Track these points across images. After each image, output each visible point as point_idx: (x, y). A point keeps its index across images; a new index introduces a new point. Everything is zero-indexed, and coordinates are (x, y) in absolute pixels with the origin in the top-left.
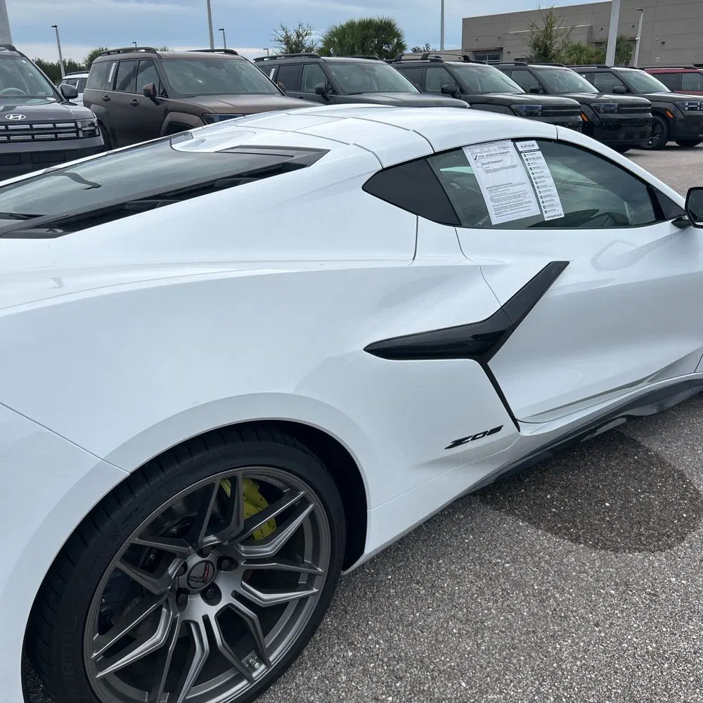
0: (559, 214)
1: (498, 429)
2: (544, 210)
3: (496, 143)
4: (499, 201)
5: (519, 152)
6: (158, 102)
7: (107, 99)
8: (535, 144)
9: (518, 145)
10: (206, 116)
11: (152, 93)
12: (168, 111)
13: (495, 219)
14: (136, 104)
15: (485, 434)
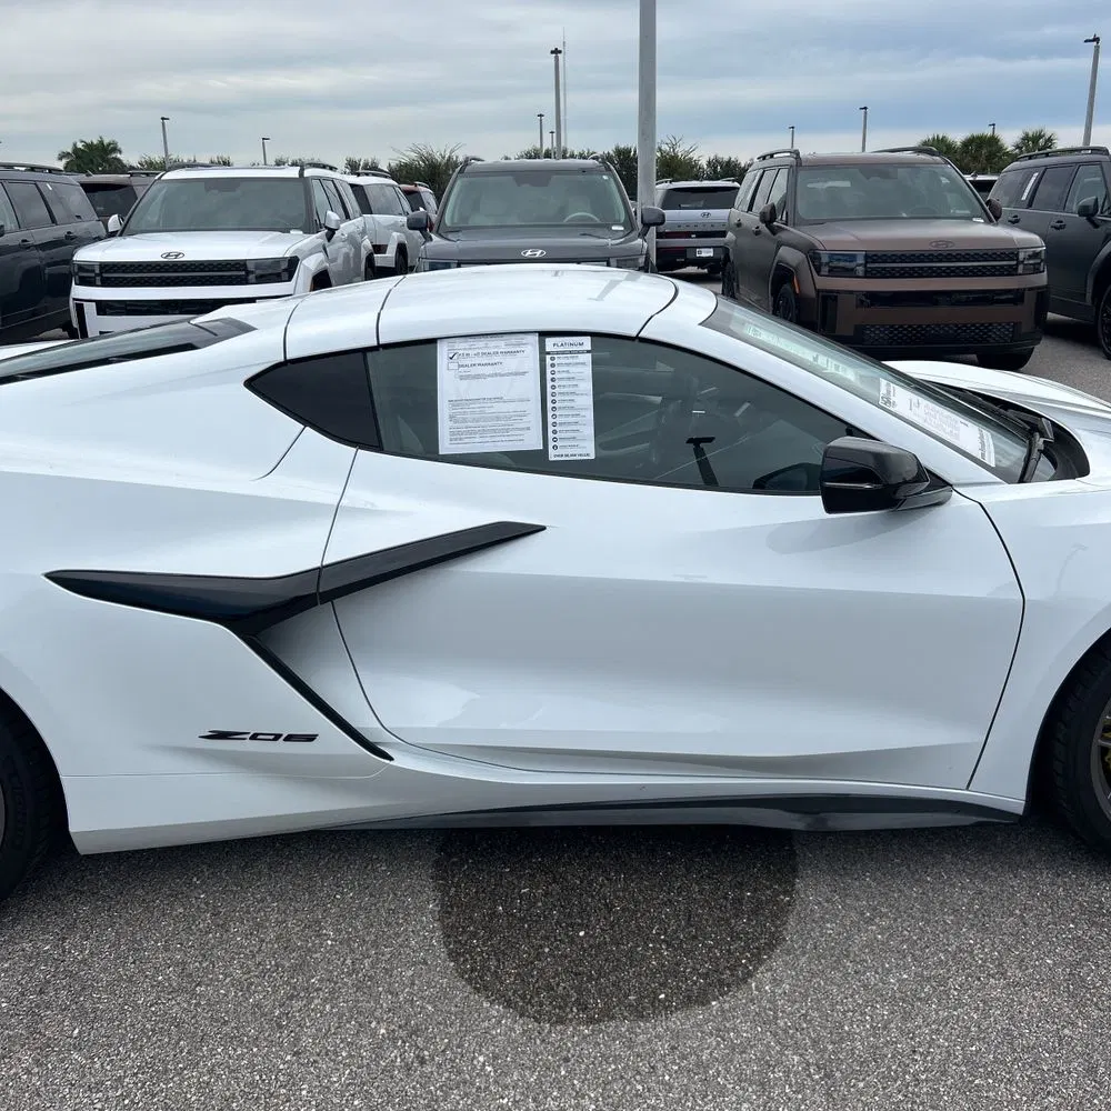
0: (584, 452)
1: (310, 738)
2: (551, 444)
3: (506, 337)
4: (465, 421)
5: (543, 352)
6: (774, 231)
7: (739, 225)
8: (587, 342)
9: (550, 343)
10: (812, 254)
11: (769, 217)
12: (780, 245)
13: (445, 447)
14: (758, 233)
15: (277, 737)
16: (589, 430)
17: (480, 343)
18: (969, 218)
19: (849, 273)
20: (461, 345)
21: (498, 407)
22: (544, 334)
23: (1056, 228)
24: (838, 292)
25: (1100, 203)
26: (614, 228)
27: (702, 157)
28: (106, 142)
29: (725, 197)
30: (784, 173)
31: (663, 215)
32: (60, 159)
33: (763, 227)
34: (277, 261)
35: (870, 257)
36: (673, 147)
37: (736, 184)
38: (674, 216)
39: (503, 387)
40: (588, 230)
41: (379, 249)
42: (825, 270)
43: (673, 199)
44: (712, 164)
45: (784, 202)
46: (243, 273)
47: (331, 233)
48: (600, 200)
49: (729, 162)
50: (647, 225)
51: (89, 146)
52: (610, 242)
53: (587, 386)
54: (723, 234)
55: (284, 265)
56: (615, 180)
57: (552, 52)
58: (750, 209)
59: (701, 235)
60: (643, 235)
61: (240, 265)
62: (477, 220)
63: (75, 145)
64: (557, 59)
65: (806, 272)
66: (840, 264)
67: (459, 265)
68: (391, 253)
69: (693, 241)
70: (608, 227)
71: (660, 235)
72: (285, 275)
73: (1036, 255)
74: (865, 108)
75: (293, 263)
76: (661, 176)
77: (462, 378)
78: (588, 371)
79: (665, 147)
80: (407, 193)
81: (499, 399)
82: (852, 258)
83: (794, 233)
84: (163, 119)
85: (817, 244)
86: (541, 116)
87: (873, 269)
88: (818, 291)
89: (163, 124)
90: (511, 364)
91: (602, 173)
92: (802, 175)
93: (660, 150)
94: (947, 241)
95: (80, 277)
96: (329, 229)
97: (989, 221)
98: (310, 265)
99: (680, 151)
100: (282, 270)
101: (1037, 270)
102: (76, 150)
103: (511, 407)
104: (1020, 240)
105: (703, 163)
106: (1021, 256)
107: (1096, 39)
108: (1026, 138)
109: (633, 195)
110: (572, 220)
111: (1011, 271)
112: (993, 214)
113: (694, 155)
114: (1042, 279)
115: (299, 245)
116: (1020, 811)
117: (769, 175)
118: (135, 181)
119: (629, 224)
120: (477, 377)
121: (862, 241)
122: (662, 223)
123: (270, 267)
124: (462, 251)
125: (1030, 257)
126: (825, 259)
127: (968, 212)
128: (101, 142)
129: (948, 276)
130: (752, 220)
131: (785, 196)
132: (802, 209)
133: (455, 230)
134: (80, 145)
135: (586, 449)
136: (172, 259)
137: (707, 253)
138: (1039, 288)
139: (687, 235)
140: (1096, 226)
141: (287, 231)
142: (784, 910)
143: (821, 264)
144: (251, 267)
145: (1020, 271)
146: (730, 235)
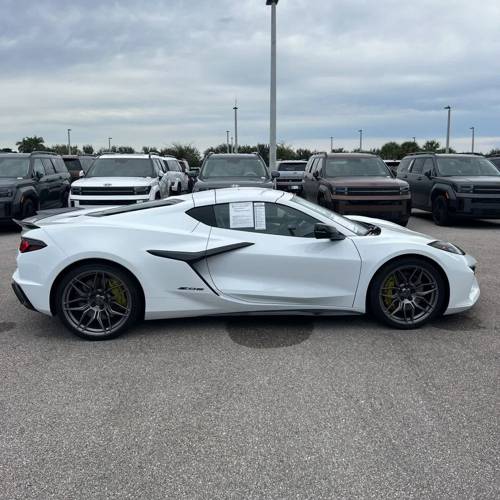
1: (202, 289)
2: (256, 226)
3: (245, 202)
4: (236, 221)
5: (254, 206)
6: (318, 180)
7: (306, 177)
8: (264, 204)
9: (255, 204)
10: (330, 187)
11: (316, 175)
12: (320, 184)
13: (231, 226)
14: (312, 180)
15: (195, 289)
16: (264, 223)
17: (239, 204)
18: (385, 176)
19: (342, 194)
20: (234, 204)
21: (244, 218)
22: (254, 202)
23: (419, 180)
24: (340, 200)
25: (432, 171)
26: (262, 178)
27: (295, 148)
28: (37, 138)
29: (302, 167)
30: (321, 160)
31: (279, 174)
32: (17, 145)
33: (314, 178)
34: (144, 187)
35: (349, 189)
36: (282, 145)
37: (307, 162)
38: (282, 173)
39: (245, 213)
40: (251, 178)
41: (173, 184)
42: (335, 193)
43: (282, 167)
44: (299, 151)
45: (321, 171)
46: (132, 191)
47: (161, 178)
48: (256, 168)
49: (306, 151)
50: (273, 177)
51: (30, 139)
52: (261, 182)
53: (264, 213)
54: (301, 180)
55: (147, 189)
56: (262, 162)
57: (234, 108)
58: (310, 172)
59: (293, 180)
60: (272, 180)
61: (132, 188)
62: (212, 175)
63: (24, 139)
64: (236, 111)
65: (328, 193)
66: (340, 191)
67: (209, 189)
68: (176, 185)
69: (290, 183)
70: (260, 177)
71: (277, 181)
72: (147, 192)
73: (406, 189)
74: (361, 131)
75: (150, 188)
76: (278, 158)
77: (235, 211)
78: (264, 210)
79: (279, 145)
80: (180, 163)
81: (244, 216)
82: (344, 189)
83: (325, 180)
84: (69, 130)
85: (332, 184)
86: (228, 132)
87: (351, 192)
88: (332, 200)
89: (69, 132)
90: (247, 208)
91: (257, 159)
92: (327, 161)
93: (277, 146)
94: (375, 184)
95: (74, 192)
96: (160, 177)
97: (392, 177)
98: (155, 189)
99: (285, 147)
100: (146, 190)
101: (407, 194)
102: (24, 141)
103: (246, 218)
104: (400, 184)
105: (295, 151)
106: (401, 189)
107: (449, 108)
108: (428, 143)
109: (268, 165)
110: (247, 175)
111: (398, 194)
112: (394, 175)
113: (291, 148)
114: (409, 197)
115: (151, 182)
116: (365, 312)
117: (316, 160)
118: (80, 157)
119: (267, 177)
120: (239, 211)
121: (347, 183)
122: (279, 176)
123: (140, 189)
124: (210, 185)
125: (405, 189)
126: (334, 189)
127: (385, 173)
128: (36, 138)
129: (382, 195)
130: (311, 176)
131: (322, 168)
132: (328, 172)
133: (207, 178)
134: (26, 139)
135: (264, 227)
136: (107, 186)
137: (296, 187)
138: (408, 199)
139: (288, 180)
140: (431, 179)
141: (145, 177)
142: (310, 334)
143: (333, 191)
144: (135, 189)
145: (401, 194)
146: (303, 181)
